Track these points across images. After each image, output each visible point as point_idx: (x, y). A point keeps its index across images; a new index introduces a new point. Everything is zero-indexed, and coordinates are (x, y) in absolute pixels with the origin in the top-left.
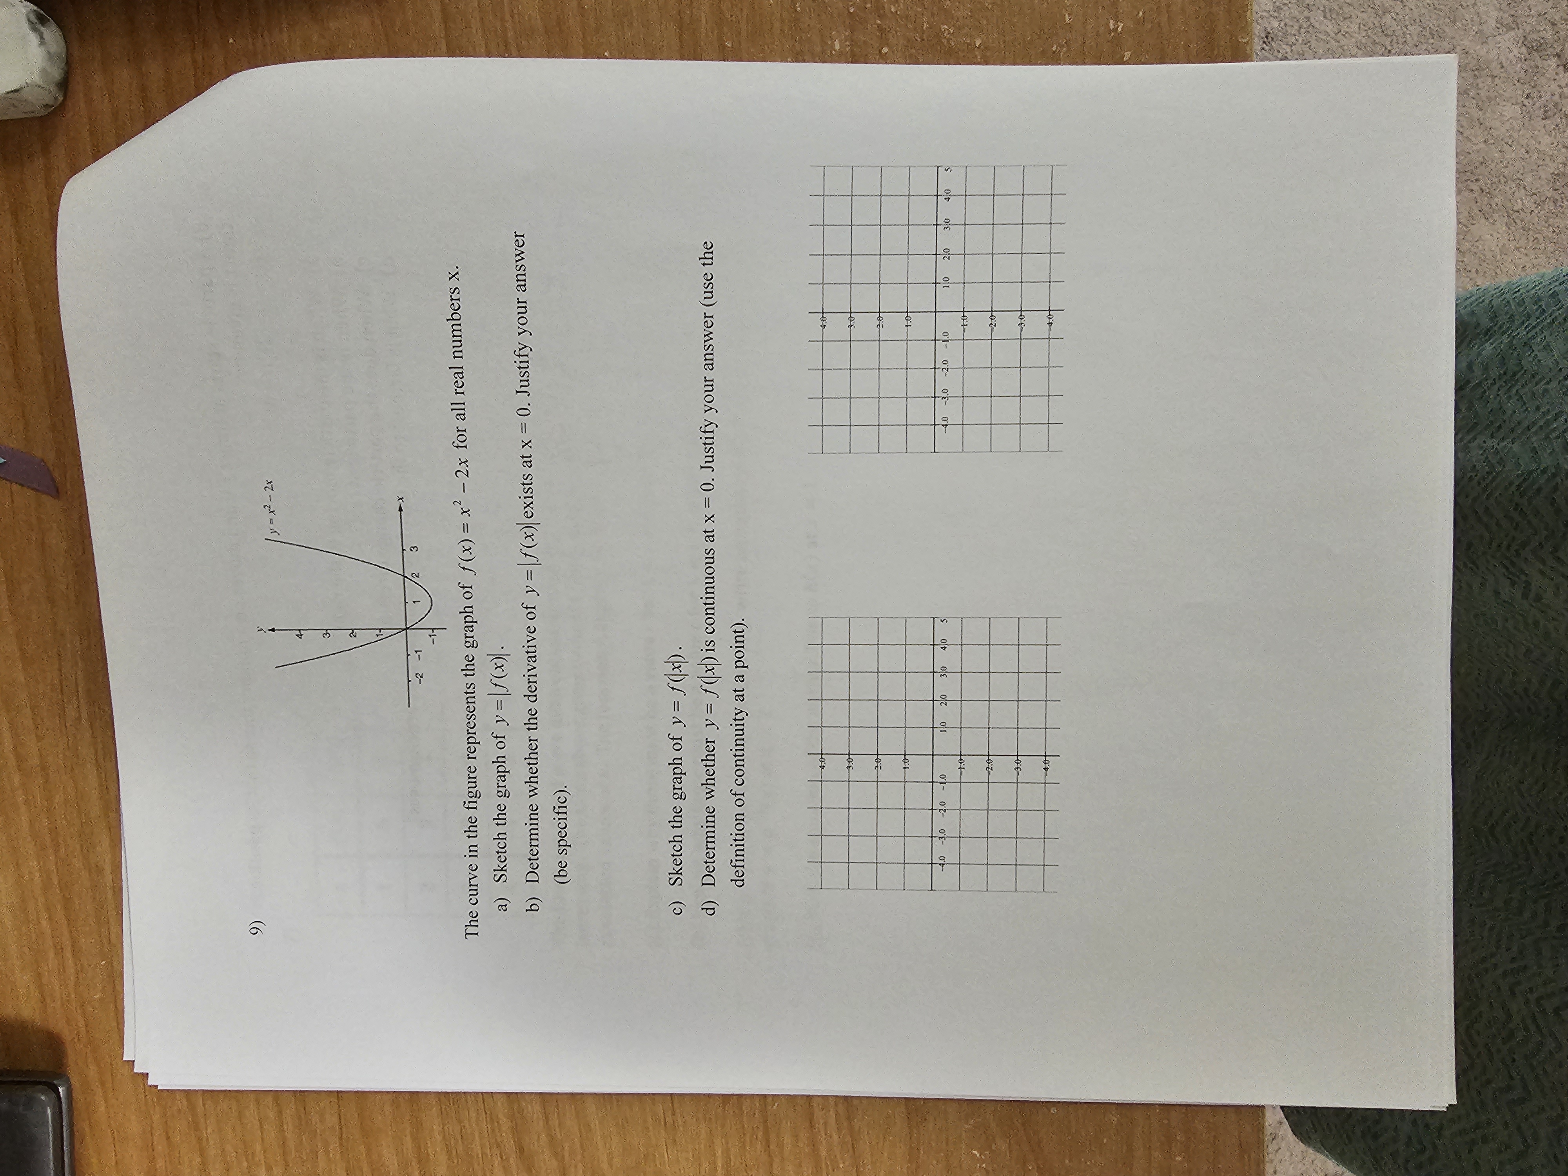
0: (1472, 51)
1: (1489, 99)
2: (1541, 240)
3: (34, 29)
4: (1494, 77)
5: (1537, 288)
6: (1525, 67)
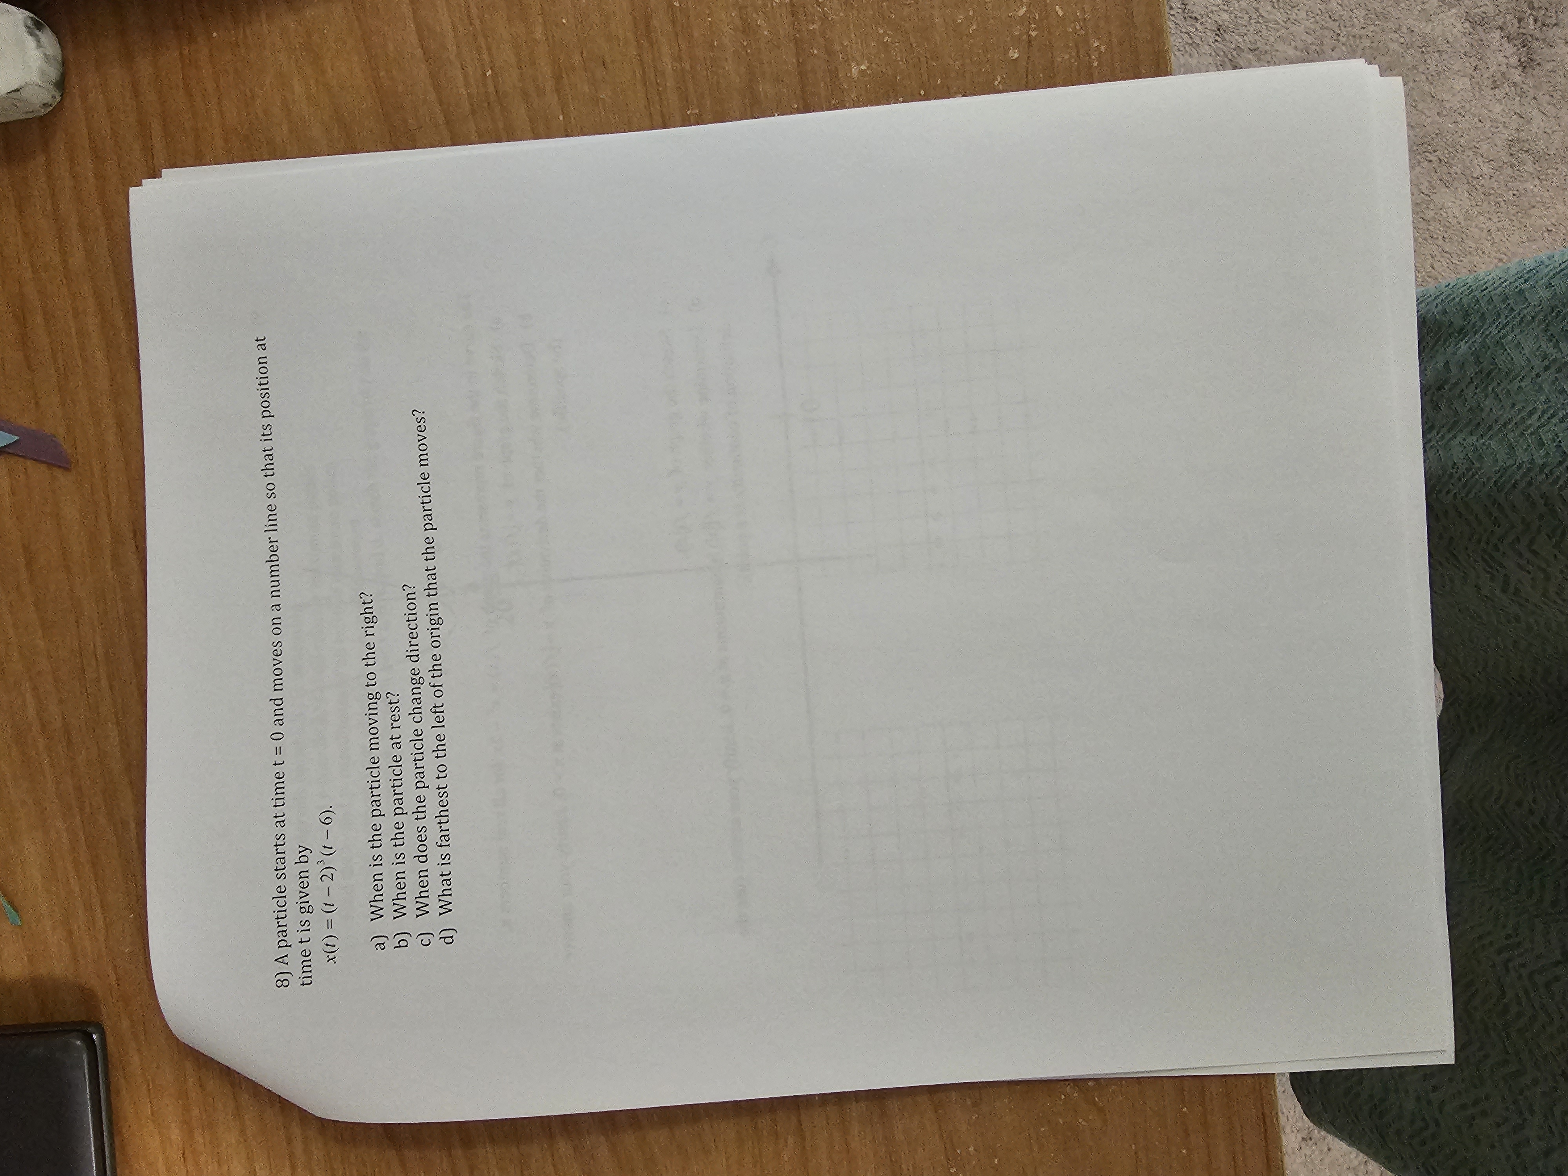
0: (1417, 29)
1: (1439, 74)
2: (1502, 204)
3: (31, 34)
4: (1440, 52)
5: (1504, 285)
6: (1469, 40)
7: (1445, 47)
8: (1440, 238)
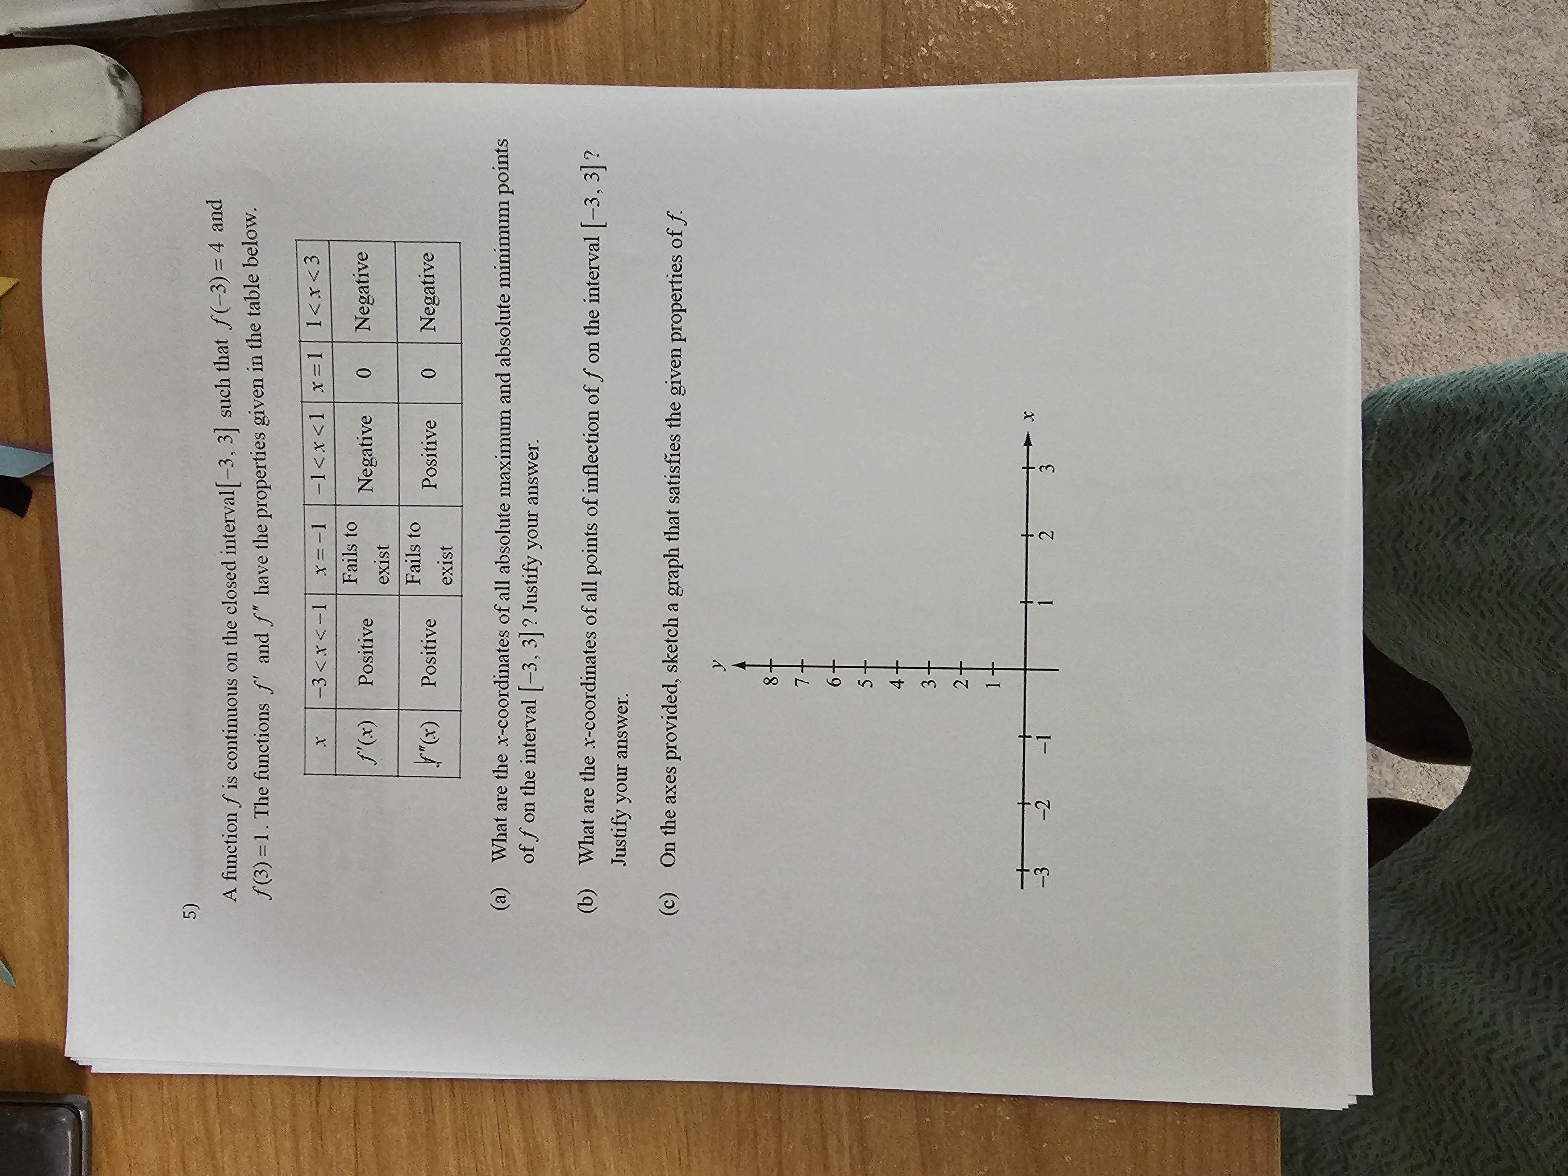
0: (1483, 136)
1: (1501, 183)
3: (114, 83)
4: (1505, 161)
6: (1535, 152)
7: (1510, 156)
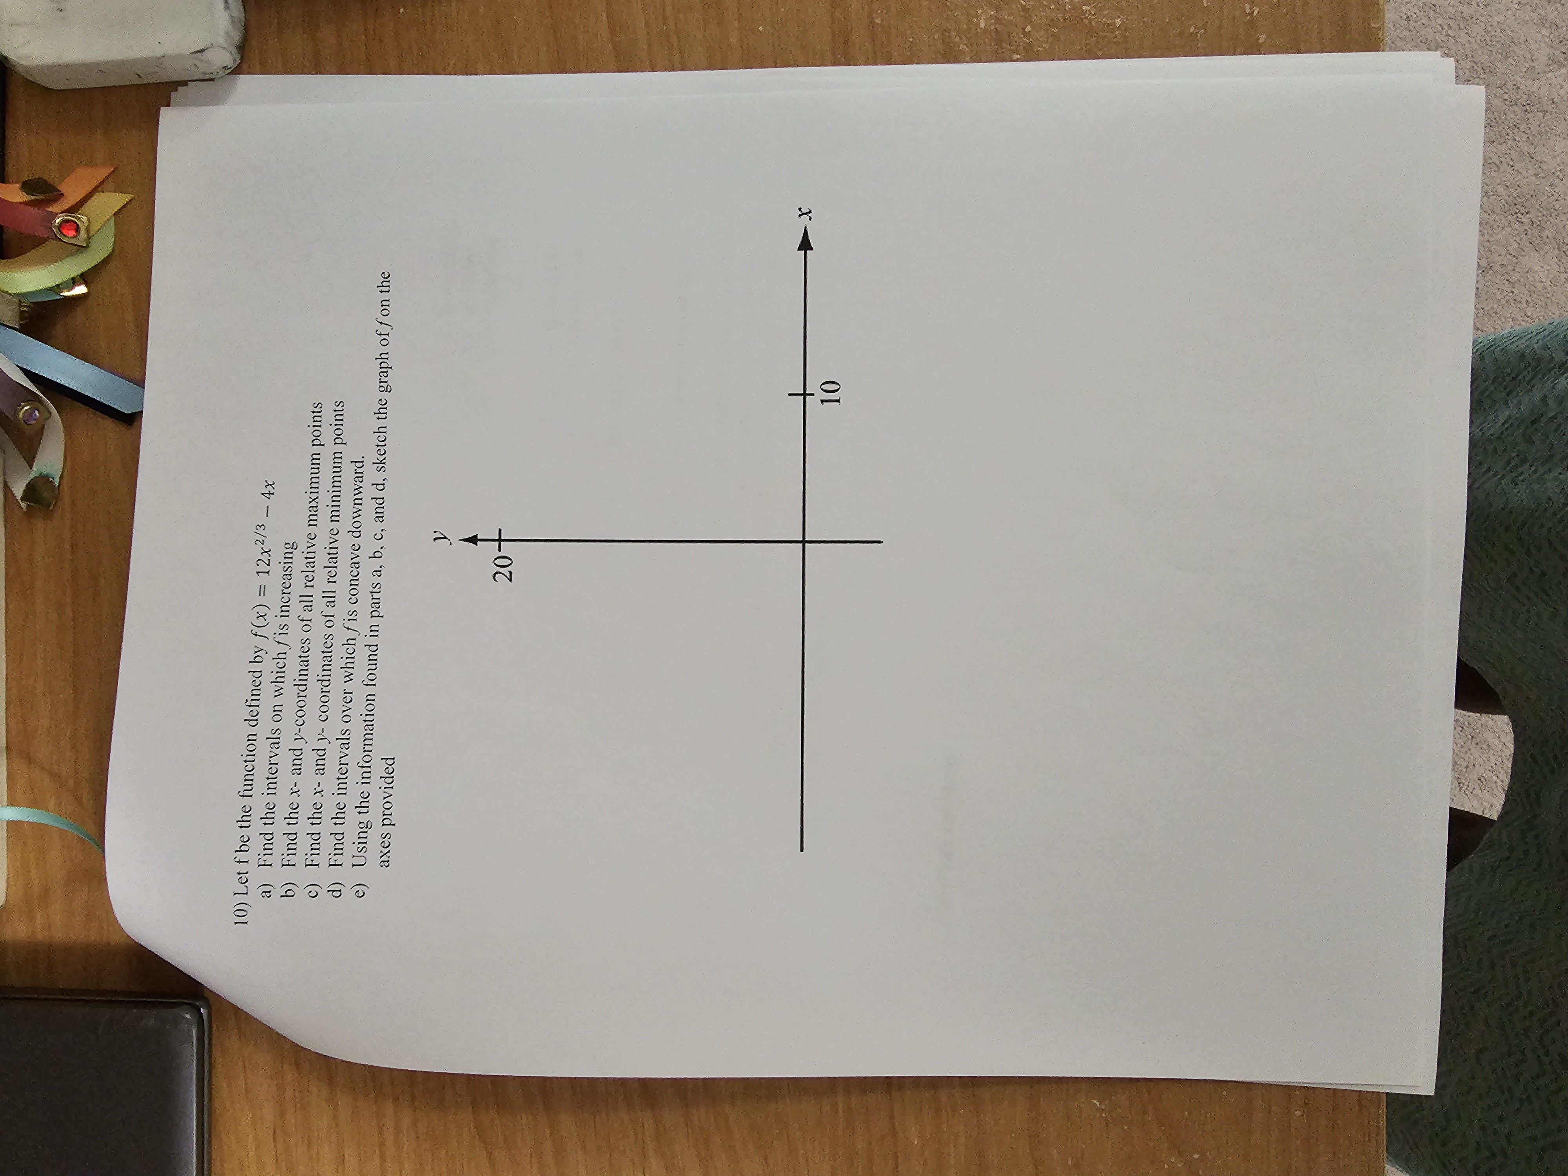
7: (1549, 108)
8: (1524, 301)
